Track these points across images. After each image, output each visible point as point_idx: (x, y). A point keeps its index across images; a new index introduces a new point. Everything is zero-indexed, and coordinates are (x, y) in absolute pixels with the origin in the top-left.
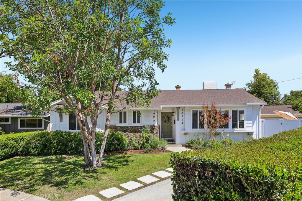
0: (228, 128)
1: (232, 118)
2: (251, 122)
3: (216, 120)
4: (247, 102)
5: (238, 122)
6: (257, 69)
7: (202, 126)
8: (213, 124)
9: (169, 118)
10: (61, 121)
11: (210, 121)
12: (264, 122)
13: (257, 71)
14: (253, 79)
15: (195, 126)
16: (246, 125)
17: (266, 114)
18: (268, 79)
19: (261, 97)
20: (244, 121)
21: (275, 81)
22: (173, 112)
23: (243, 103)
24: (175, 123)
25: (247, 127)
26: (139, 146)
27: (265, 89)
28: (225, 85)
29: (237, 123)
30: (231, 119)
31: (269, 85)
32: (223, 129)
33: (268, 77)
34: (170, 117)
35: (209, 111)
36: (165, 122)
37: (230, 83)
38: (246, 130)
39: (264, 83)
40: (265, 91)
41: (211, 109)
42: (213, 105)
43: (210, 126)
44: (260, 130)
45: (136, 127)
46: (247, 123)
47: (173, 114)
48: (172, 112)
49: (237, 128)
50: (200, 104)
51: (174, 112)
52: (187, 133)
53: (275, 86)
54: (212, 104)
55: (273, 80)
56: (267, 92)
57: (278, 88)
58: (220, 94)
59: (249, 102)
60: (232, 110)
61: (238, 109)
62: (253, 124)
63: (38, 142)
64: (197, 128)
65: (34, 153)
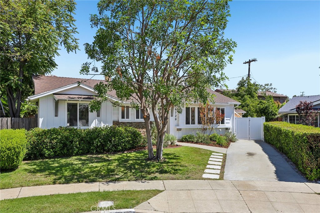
0: (213, 124)
2: (229, 119)
7: (193, 123)
10: (56, 116)
12: (236, 119)
15: (187, 123)
16: (226, 121)
20: (224, 118)
25: (226, 123)
38: (226, 125)
44: (234, 125)
45: (140, 122)
46: (226, 120)
49: (220, 124)
52: (181, 129)
59: (228, 101)
60: (216, 108)
61: (221, 108)
63: (55, 141)
64: (189, 124)
65: (49, 155)
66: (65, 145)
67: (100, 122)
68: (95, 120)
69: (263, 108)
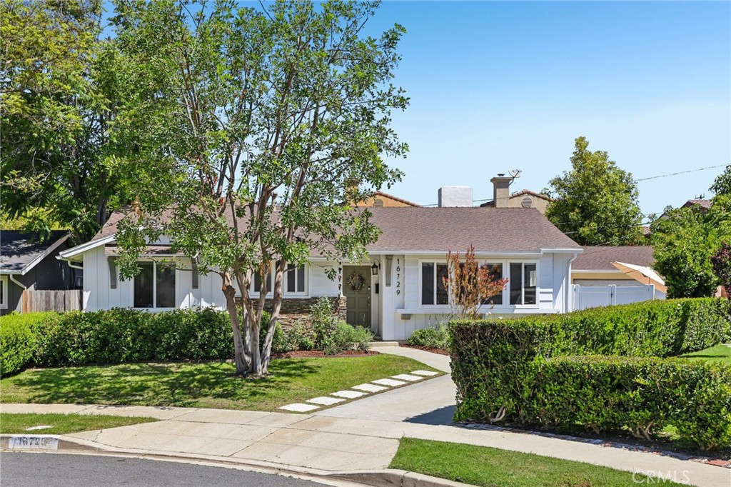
0: (501, 304)
1: (509, 282)
2: (551, 290)
3: (475, 285)
4: (542, 247)
5: (523, 290)
6: (582, 139)
7: (443, 299)
8: (470, 293)
9: (362, 279)
10: (113, 287)
11: (462, 287)
12: (578, 290)
13: (581, 143)
14: (570, 168)
15: (427, 299)
16: (539, 297)
17: (598, 269)
18: (610, 169)
19: (591, 222)
20: (535, 287)
21: (630, 174)
22: (375, 266)
23: (533, 248)
24: (377, 291)
25: (541, 301)
26: (312, 343)
27: (602, 198)
28: (492, 181)
29: (520, 294)
30: (508, 285)
31: (612, 186)
32: (489, 306)
33: (611, 163)
34: (366, 278)
35: (462, 266)
36: (354, 288)
37: (507, 175)
38: (540, 307)
39: (600, 181)
40: (601, 202)
41: (464, 261)
42: (470, 252)
43: (463, 300)
45: (297, 299)
46: (541, 293)
47: (375, 269)
48: (372, 265)
49: (521, 303)
50: (439, 250)
51: (378, 265)
52: (410, 315)
53: (628, 191)
54: (468, 251)
55: (623, 172)
56: (606, 207)
57: (637, 193)
58: (482, 221)
59: (546, 246)
60: (511, 264)
61: (524, 262)
62: (555, 294)
63: (87, 334)
64: (433, 303)
65: (76, 359)
66: (105, 342)
67: (198, 298)
68: (188, 296)
69: (668, 260)
